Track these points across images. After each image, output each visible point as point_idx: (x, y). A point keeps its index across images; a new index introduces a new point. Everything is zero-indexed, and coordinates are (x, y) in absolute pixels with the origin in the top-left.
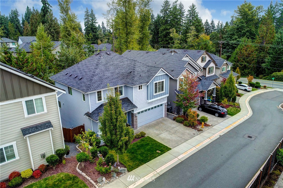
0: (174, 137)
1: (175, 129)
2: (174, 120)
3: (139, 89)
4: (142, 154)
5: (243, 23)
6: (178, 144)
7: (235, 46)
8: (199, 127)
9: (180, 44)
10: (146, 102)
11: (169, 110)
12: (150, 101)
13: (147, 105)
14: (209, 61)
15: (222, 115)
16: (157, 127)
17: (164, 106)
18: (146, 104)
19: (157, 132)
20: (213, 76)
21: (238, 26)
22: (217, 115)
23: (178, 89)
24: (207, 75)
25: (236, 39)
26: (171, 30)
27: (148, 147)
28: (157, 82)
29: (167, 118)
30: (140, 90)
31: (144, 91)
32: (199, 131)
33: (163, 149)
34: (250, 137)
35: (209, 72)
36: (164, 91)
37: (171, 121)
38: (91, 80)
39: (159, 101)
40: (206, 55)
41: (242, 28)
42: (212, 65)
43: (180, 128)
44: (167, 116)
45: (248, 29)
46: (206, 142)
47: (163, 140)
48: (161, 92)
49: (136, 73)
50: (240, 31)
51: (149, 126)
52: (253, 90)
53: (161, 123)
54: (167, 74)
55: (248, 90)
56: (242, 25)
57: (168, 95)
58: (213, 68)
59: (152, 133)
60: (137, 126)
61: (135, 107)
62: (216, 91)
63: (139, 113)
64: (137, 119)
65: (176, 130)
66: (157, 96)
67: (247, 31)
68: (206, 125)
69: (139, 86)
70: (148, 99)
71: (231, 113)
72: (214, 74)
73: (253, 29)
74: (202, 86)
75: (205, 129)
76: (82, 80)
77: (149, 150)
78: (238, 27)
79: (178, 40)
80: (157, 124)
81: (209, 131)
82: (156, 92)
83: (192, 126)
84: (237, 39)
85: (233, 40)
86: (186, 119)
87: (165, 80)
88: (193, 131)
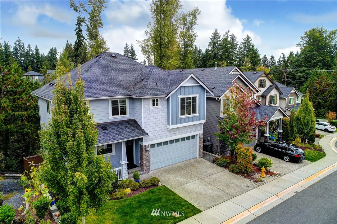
0: (210, 190)
1: (214, 176)
2: (214, 162)
3: (154, 105)
5: (313, 51)
6: (215, 202)
7: (304, 79)
8: (257, 176)
10: (165, 128)
11: (207, 148)
12: (171, 127)
13: (168, 134)
14: (270, 86)
15: (295, 160)
16: (183, 172)
18: (166, 132)
19: (182, 180)
21: (306, 55)
22: (287, 158)
23: (221, 114)
25: (304, 71)
26: (220, 63)
28: (186, 96)
29: (202, 159)
30: (154, 107)
31: (162, 109)
32: (257, 182)
36: (197, 114)
37: (208, 163)
39: (189, 130)
40: (266, 79)
41: (312, 57)
42: (274, 92)
44: (204, 156)
45: (321, 58)
46: (272, 202)
48: (192, 115)
49: (150, 81)
53: (192, 165)
54: (201, 86)
55: (330, 130)
56: (312, 53)
57: (204, 121)
58: (277, 97)
59: (172, 181)
60: (148, 167)
61: (144, 133)
62: (283, 124)
63: (153, 146)
64: (148, 156)
65: (216, 179)
66: (185, 121)
67: (320, 61)
68: (268, 173)
69: (153, 101)
70: (168, 124)
71: (310, 158)
72: (277, 105)
74: (261, 115)
75: (267, 178)
78: (307, 57)
80: (185, 167)
81: (275, 182)
82: (183, 113)
83: (244, 172)
86: (234, 162)
87: (200, 96)
88: (246, 182)
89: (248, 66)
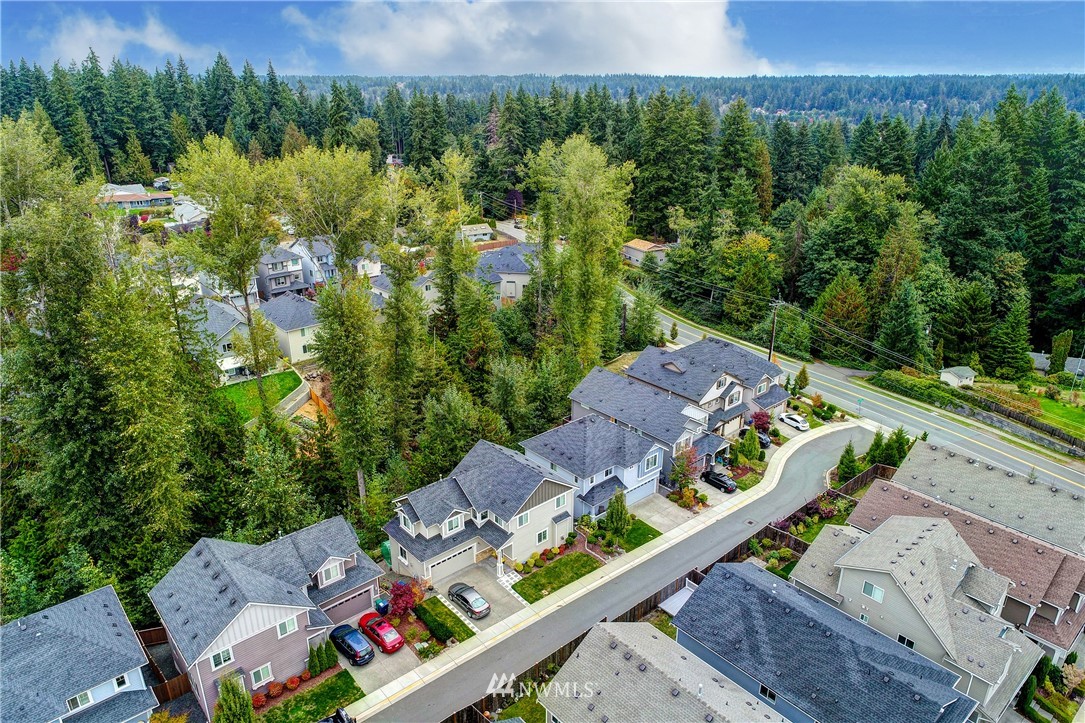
0: (666, 521)
1: (668, 510)
2: (667, 497)
3: (631, 467)
4: (635, 538)
5: (850, 222)
6: (670, 527)
7: (828, 277)
8: (696, 508)
10: (636, 479)
11: (662, 481)
12: (640, 478)
13: (638, 483)
14: (732, 383)
15: (729, 491)
16: (647, 507)
17: (656, 480)
18: (636, 482)
19: (648, 514)
20: (739, 406)
21: (838, 226)
22: (723, 489)
23: (674, 456)
24: (727, 408)
25: (830, 259)
26: (671, 210)
27: (640, 531)
28: (650, 457)
29: (659, 494)
31: (635, 469)
32: (695, 513)
33: (656, 534)
34: (750, 523)
35: (731, 402)
36: (657, 465)
37: (663, 499)
38: (584, 463)
39: (651, 476)
40: (727, 375)
41: (847, 232)
42: (738, 389)
43: (673, 508)
44: (660, 490)
45: (862, 237)
46: (702, 527)
47: (654, 523)
48: (654, 467)
49: (626, 448)
50: (843, 241)
51: (638, 506)
52: (812, 427)
53: (652, 500)
54: (660, 447)
55: (801, 428)
56: (848, 225)
57: (661, 468)
58: (739, 393)
59: (643, 515)
61: (626, 488)
62: (731, 449)
63: (628, 493)
64: (626, 499)
65: (669, 513)
66: (649, 472)
67: (860, 242)
68: (705, 505)
69: (630, 464)
70: (638, 477)
71: (744, 486)
72: (740, 402)
73: (873, 240)
74: (710, 444)
75: (702, 510)
76: (573, 461)
77: (641, 534)
78: (837, 230)
80: (646, 503)
81: (706, 512)
82: (648, 468)
83: (687, 507)
84: (833, 262)
85: (825, 260)
86: (681, 498)
87: (659, 454)
88: (688, 513)
89: (728, 229)
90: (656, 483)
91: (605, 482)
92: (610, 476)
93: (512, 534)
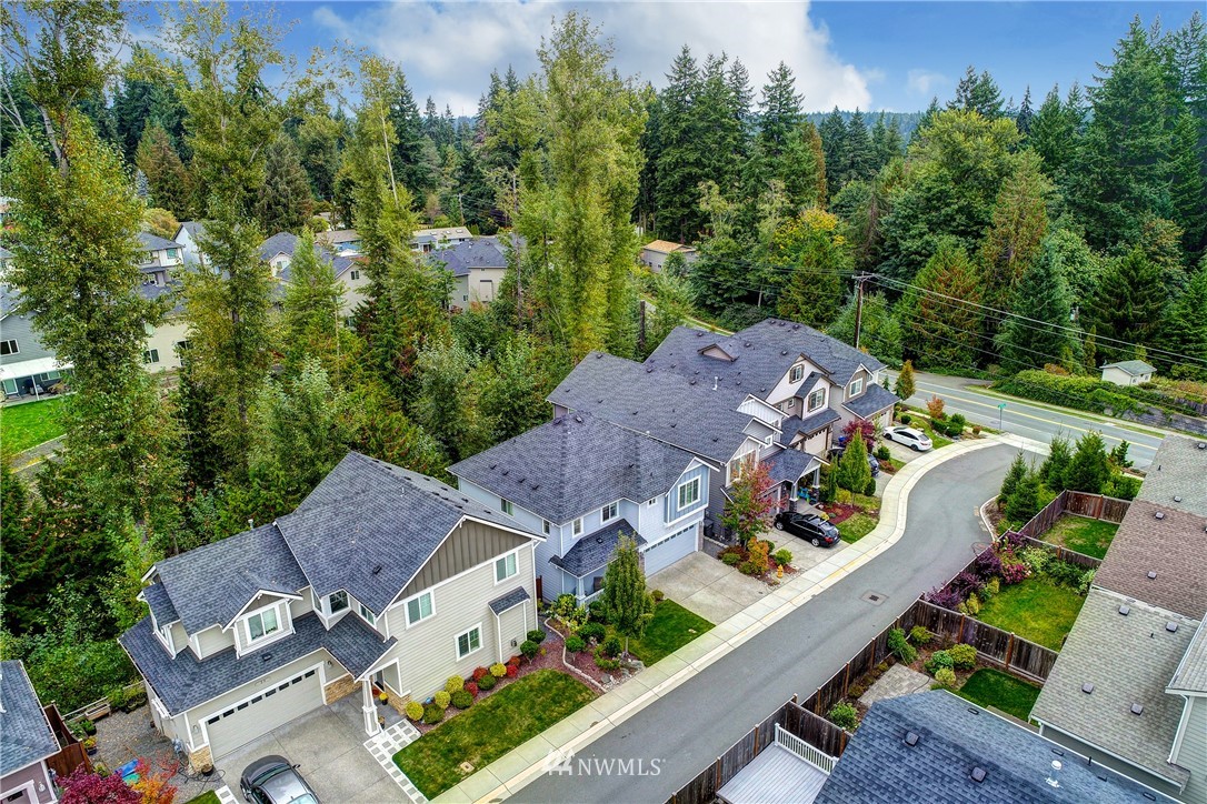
0: (719, 601)
1: (722, 581)
2: (719, 558)
3: (650, 503)
4: (662, 636)
5: (946, 182)
6: (728, 614)
7: (919, 258)
8: (773, 576)
9: (734, 236)
10: (662, 526)
11: (708, 531)
12: (669, 524)
13: (664, 533)
14: (812, 375)
15: (826, 543)
16: (683, 578)
17: (697, 527)
18: (661, 531)
19: (686, 589)
20: (824, 413)
21: (929, 189)
22: (815, 541)
23: (728, 484)
24: (806, 415)
25: (921, 235)
26: (702, 186)
27: (673, 622)
28: (685, 483)
29: (703, 553)
30: (651, 506)
31: (660, 506)
32: (771, 585)
33: (703, 626)
34: (874, 598)
35: (812, 406)
36: (699, 499)
37: (712, 561)
38: (561, 495)
39: (687, 521)
40: (804, 363)
41: (943, 197)
42: (821, 384)
43: (730, 576)
44: (705, 547)
45: (963, 202)
46: (787, 609)
47: (699, 606)
48: (693, 503)
49: (642, 470)
50: (937, 209)
51: (668, 576)
52: (936, 446)
53: (693, 565)
54: (704, 465)
55: (921, 447)
56: (943, 187)
57: (707, 505)
58: (824, 393)
59: (675, 592)
61: (641, 541)
62: (822, 474)
63: (648, 551)
64: (643, 563)
65: (725, 585)
66: (684, 512)
67: (960, 210)
68: (788, 569)
70: (666, 521)
71: (850, 536)
72: (825, 407)
73: (979, 205)
74: (787, 468)
75: (785, 579)
76: (540, 492)
77: (674, 629)
78: (929, 195)
79: (727, 222)
80: (683, 569)
81: (792, 584)
82: (682, 503)
83: (756, 573)
84: (926, 237)
85: (913, 237)
86: (745, 558)
87: (702, 478)
88: (760, 586)
89: (780, 205)
90: (697, 534)
91: (603, 531)
92: (612, 520)
93: (393, 640)
